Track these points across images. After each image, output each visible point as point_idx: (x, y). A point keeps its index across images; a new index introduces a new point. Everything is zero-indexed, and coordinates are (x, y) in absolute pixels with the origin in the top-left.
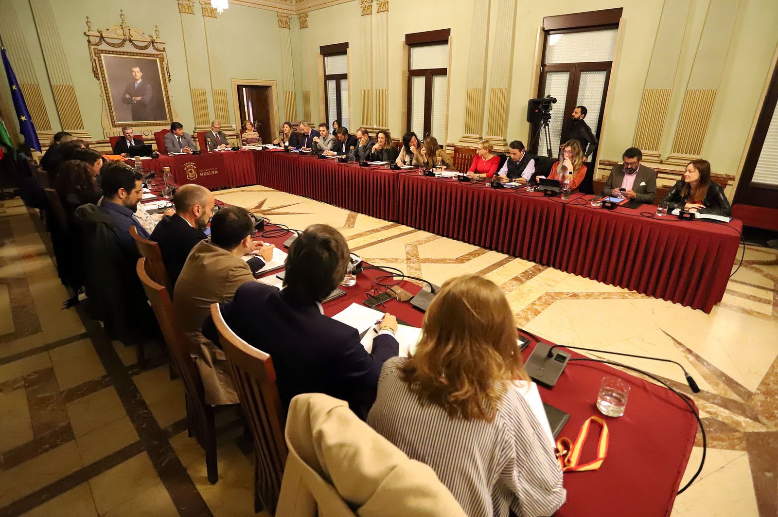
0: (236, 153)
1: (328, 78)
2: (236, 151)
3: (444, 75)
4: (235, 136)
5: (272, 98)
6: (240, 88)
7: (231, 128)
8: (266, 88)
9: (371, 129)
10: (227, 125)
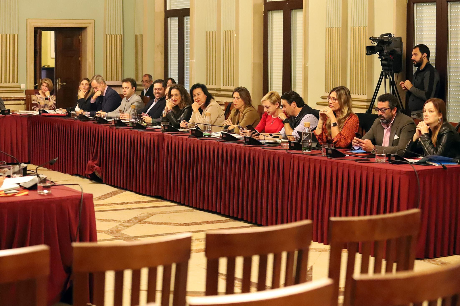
0: (4, 116)
1: (169, 14)
2: (4, 115)
3: (300, 9)
4: (23, 100)
5: (86, 46)
6: (38, 31)
7: (19, 89)
8: (80, 30)
9: (217, 90)
10: (13, 84)
